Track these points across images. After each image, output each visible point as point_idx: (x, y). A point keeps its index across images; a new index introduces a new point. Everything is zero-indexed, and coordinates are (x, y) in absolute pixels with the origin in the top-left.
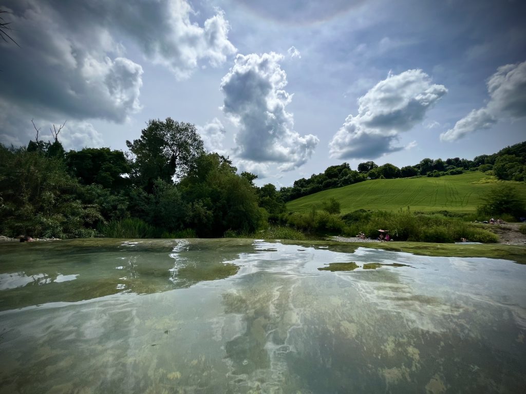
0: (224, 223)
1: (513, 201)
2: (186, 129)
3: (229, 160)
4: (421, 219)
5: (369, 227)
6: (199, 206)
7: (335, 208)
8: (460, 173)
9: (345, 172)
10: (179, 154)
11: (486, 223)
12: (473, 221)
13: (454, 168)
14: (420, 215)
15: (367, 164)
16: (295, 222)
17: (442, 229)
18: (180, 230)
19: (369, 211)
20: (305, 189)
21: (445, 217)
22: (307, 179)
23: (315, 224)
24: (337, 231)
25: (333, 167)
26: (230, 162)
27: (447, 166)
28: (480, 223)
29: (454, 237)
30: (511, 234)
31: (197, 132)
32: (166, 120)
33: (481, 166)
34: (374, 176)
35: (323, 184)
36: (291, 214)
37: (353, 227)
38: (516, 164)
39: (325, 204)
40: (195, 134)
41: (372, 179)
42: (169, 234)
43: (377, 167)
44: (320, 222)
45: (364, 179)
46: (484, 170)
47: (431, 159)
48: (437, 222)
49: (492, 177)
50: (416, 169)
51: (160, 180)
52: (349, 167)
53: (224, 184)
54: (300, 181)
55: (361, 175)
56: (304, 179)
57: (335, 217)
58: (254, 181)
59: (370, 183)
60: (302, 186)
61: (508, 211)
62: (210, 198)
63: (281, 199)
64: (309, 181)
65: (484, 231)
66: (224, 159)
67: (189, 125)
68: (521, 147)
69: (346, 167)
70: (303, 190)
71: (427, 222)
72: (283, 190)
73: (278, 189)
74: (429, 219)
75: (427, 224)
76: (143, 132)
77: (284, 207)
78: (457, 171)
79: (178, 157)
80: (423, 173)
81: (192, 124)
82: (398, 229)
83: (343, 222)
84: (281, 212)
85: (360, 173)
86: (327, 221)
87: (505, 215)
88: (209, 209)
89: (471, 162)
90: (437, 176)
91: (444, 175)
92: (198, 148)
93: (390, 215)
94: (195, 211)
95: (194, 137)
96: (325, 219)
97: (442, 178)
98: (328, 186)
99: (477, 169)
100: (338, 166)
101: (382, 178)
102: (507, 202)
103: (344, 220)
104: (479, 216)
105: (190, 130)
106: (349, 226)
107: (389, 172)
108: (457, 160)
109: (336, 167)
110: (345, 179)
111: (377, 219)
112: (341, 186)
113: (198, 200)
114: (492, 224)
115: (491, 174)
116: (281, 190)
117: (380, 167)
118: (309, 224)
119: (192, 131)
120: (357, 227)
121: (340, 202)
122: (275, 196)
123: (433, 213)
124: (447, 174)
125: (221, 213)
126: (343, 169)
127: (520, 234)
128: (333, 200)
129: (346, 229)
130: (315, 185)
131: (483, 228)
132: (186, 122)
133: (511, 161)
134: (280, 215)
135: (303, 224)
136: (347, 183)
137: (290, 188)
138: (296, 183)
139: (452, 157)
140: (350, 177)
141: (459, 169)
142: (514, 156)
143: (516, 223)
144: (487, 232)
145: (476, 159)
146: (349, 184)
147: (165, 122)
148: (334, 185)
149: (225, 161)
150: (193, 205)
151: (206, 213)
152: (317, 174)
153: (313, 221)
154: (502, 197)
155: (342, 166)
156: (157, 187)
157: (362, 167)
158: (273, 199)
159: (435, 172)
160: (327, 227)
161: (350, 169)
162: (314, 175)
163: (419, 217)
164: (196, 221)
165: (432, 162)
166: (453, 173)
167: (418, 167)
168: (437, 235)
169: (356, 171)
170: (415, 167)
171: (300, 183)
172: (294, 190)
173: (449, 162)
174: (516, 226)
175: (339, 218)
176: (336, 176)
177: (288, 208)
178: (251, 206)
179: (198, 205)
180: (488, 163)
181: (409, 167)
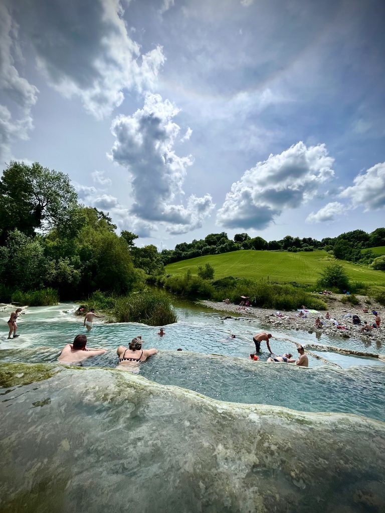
0: (93, 283)
1: (340, 277)
2: (58, 178)
3: (108, 217)
4: (276, 288)
5: (233, 293)
6: (64, 264)
7: (208, 273)
8: (311, 250)
9: (223, 240)
10: (46, 205)
11: (321, 293)
12: (313, 292)
13: (307, 246)
14: (275, 285)
15: (242, 235)
16: (171, 285)
17: (289, 298)
18: (39, 290)
19: (236, 278)
20: (186, 253)
21: (293, 288)
22: (188, 243)
23: (188, 288)
24: (207, 296)
25: (213, 235)
26: (109, 220)
27: (303, 244)
28: (317, 294)
29: (297, 305)
30: (336, 304)
31: (70, 183)
32: (33, 164)
33: (325, 247)
34: (246, 247)
35: (203, 249)
36: (168, 276)
37: (221, 292)
38: (348, 247)
39: (200, 269)
40: (68, 185)
41: (245, 249)
42: (23, 293)
43: (249, 239)
44: (193, 287)
45: (238, 249)
46: (328, 250)
47: (292, 237)
48: (287, 292)
49: (332, 256)
50: (280, 244)
51: (17, 232)
52: (227, 236)
53: (97, 242)
54: (182, 245)
55: (236, 245)
56: (185, 243)
57: (207, 282)
58: (134, 241)
59: (243, 253)
60: (183, 250)
61: (336, 284)
62: (79, 256)
63: (161, 261)
64: (190, 246)
65: (318, 300)
66: (103, 215)
67: (61, 174)
68: (352, 234)
69: (224, 236)
70: (183, 254)
71: (279, 291)
72: (165, 252)
73: (160, 251)
74: (281, 288)
75: (279, 293)
76: (4, 173)
77: (163, 269)
78: (309, 249)
79: (45, 208)
80: (285, 248)
81: (65, 173)
82: (257, 297)
83: (213, 288)
84: (160, 274)
85: (236, 242)
86: (199, 286)
87: (334, 288)
88: (77, 267)
89: (319, 242)
90: (295, 251)
91: (300, 251)
92: (71, 201)
93: (252, 283)
94: (60, 269)
95: (67, 188)
96: (198, 284)
97: (298, 253)
98: (206, 252)
99: (323, 249)
100: (217, 235)
101: (253, 249)
102: (336, 278)
103: (214, 286)
104: (318, 287)
105: (62, 180)
106: (218, 291)
107: (259, 244)
108: (310, 239)
109: (216, 235)
110: (222, 247)
111: (241, 286)
112: (218, 253)
113: (64, 258)
114: (325, 295)
115: (332, 254)
116: (163, 252)
117: (253, 239)
118: (183, 288)
119: (65, 182)
120: (225, 292)
121: (215, 268)
122: (156, 258)
123: (285, 284)
124: (302, 250)
125: (91, 273)
126: (222, 237)
127: (341, 304)
128: (208, 266)
129: (215, 294)
130: (195, 250)
131: (318, 297)
132: (58, 171)
133: (345, 244)
134: (158, 277)
135: (178, 287)
136: (223, 250)
137: (172, 251)
138: (178, 247)
139: (307, 237)
140: (226, 246)
141: (311, 247)
142: (347, 240)
143: (341, 295)
144: (320, 301)
145: (323, 240)
146: (225, 252)
147: (31, 166)
148: (213, 252)
149: (105, 217)
150: (57, 262)
151: (72, 272)
152: (198, 240)
153: (187, 285)
154: (333, 273)
155: (221, 234)
156: (12, 239)
157: (238, 238)
158: (152, 260)
159: (294, 248)
160: (199, 292)
161: (227, 238)
162: (195, 240)
163: (275, 287)
164: (60, 280)
165: (292, 239)
166: (306, 250)
167: (281, 242)
168: (285, 302)
169: (232, 240)
170: (279, 242)
171: (182, 247)
172: (175, 253)
173: (304, 240)
174: (340, 297)
175: (210, 283)
176: (214, 243)
177: (166, 270)
178: (125, 267)
179: (64, 262)
180: (330, 244)
181: (275, 241)
